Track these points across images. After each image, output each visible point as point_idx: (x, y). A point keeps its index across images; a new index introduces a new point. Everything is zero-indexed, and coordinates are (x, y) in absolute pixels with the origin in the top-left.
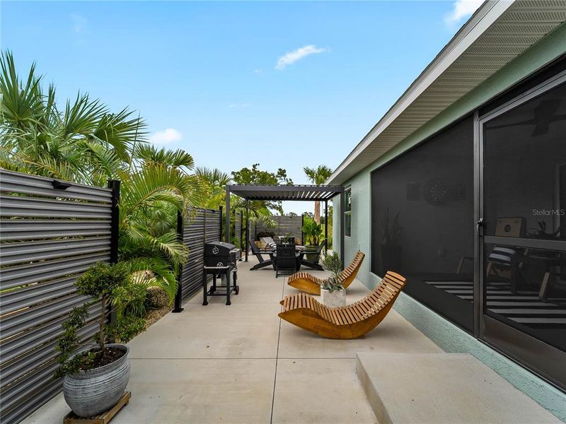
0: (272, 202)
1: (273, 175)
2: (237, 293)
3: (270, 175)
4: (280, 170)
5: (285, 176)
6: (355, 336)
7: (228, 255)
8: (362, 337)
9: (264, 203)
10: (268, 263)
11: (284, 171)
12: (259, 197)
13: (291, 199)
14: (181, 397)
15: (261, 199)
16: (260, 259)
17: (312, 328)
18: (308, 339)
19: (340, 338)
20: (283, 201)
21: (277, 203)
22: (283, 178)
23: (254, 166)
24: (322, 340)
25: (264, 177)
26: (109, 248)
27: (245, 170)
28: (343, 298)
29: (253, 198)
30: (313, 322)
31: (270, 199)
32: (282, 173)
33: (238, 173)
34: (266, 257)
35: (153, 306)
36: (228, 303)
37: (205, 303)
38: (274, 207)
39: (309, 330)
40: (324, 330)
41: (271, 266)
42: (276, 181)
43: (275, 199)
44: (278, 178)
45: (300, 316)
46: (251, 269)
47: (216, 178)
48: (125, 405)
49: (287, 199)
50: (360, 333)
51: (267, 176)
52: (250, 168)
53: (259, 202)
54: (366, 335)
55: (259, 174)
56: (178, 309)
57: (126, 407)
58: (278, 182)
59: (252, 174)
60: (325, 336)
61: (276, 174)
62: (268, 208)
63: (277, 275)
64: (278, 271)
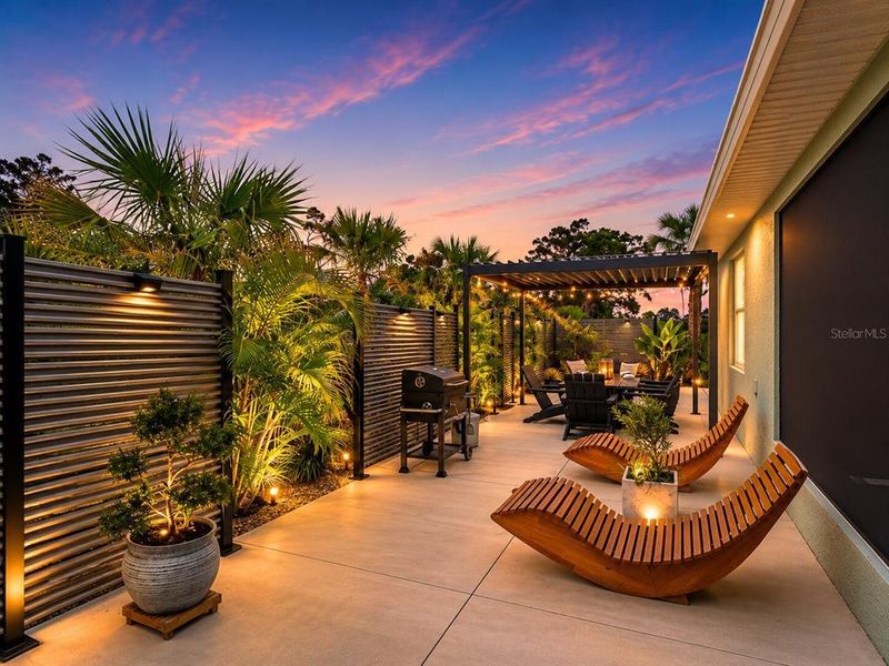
2: (468, 458)
6: (662, 594)
7: (441, 391)
10: (559, 411)
16: (544, 402)
18: (548, 579)
34: (555, 399)
36: (441, 475)
37: (404, 470)
41: (563, 417)
46: (525, 421)
48: (210, 612)
56: (360, 476)
63: (567, 436)
64: (571, 427)
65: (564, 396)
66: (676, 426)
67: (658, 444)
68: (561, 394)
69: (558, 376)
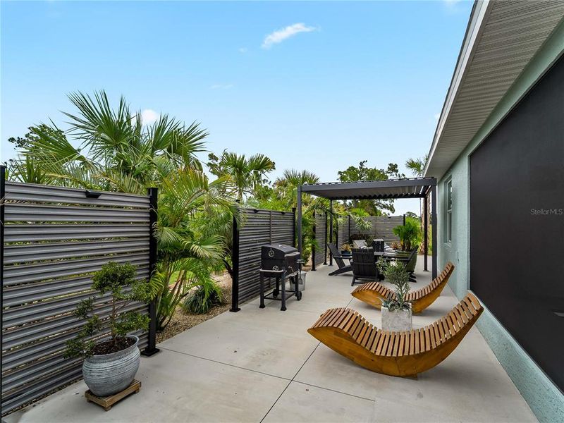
0: (382, 202)
1: (382, 171)
2: (299, 299)
3: (379, 172)
4: (391, 165)
5: (397, 171)
6: (403, 374)
7: (284, 259)
8: (413, 377)
9: (372, 202)
10: (348, 269)
11: (396, 166)
12: (367, 196)
13: (406, 196)
14: (180, 398)
15: (370, 198)
16: (340, 263)
17: (346, 352)
18: (341, 364)
19: (381, 372)
20: (395, 200)
21: (388, 202)
22: (394, 173)
23: (361, 164)
24: (359, 369)
25: (373, 174)
26: (148, 248)
27: (352, 168)
28: (408, 320)
29: (360, 198)
30: (346, 345)
31: (380, 197)
32: (393, 168)
33: (345, 172)
34: (347, 263)
35: (219, 302)
36: (283, 309)
37: (262, 306)
38: (385, 207)
39: (341, 353)
40: (360, 357)
42: (387, 177)
43: (385, 197)
44: (388, 175)
45: (332, 335)
46: (330, 275)
47: (304, 179)
48: (134, 393)
49: (401, 196)
50: (409, 372)
51: (376, 173)
52: (357, 166)
53: (366, 201)
54: (419, 375)
55: (366, 172)
56: (235, 309)
57: (135, 395)
58: (389, 178)
59: (358, 171)
60: (363, 365)
61: (386, 169)
62: (378, 208)
63: (353, 283)
64: (355, 278)
65: (352, 261)
66: (415, 277)
67: (403, 288)
68: (350, 259)
69: (349, 248)
